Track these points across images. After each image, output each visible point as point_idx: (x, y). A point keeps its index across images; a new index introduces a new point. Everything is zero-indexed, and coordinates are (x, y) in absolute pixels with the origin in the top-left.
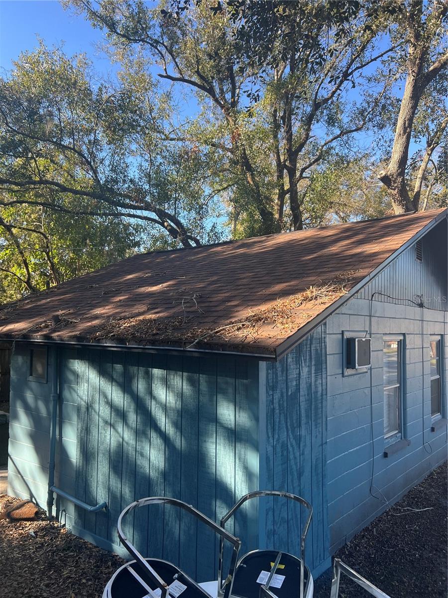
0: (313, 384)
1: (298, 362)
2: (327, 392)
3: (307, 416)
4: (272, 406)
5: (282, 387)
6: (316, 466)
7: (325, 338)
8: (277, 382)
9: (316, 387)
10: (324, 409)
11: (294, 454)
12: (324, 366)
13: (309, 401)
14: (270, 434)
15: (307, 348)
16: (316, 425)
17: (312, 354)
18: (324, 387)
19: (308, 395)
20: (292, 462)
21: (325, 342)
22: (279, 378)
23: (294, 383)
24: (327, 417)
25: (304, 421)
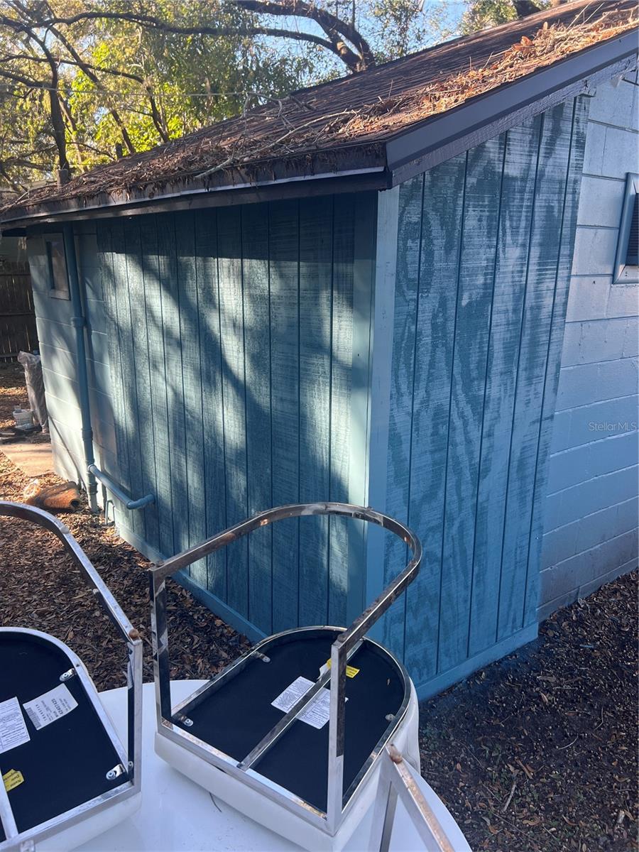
0: (531, 288)
1: (494, 229)
2: (565, 311)
3: (508, 358)
4: (413, 328)
5: (445, 285)
7: (575, 182)
8: (430, 273)
9: (539, 296)
10: (553, 347)
11: (466, 433)
12: (565, 251)
13: (518, 326)
14: (404, 388)
15: (522, 199)
16: (529, 380)
17: (536, 218)
18: (559, 299)
19: (515, 311)
20: (461, 449)
21: (574, 192)
22: (437, 265)
23: (480, 280)
24: (558, 366)
25: (498, 365)
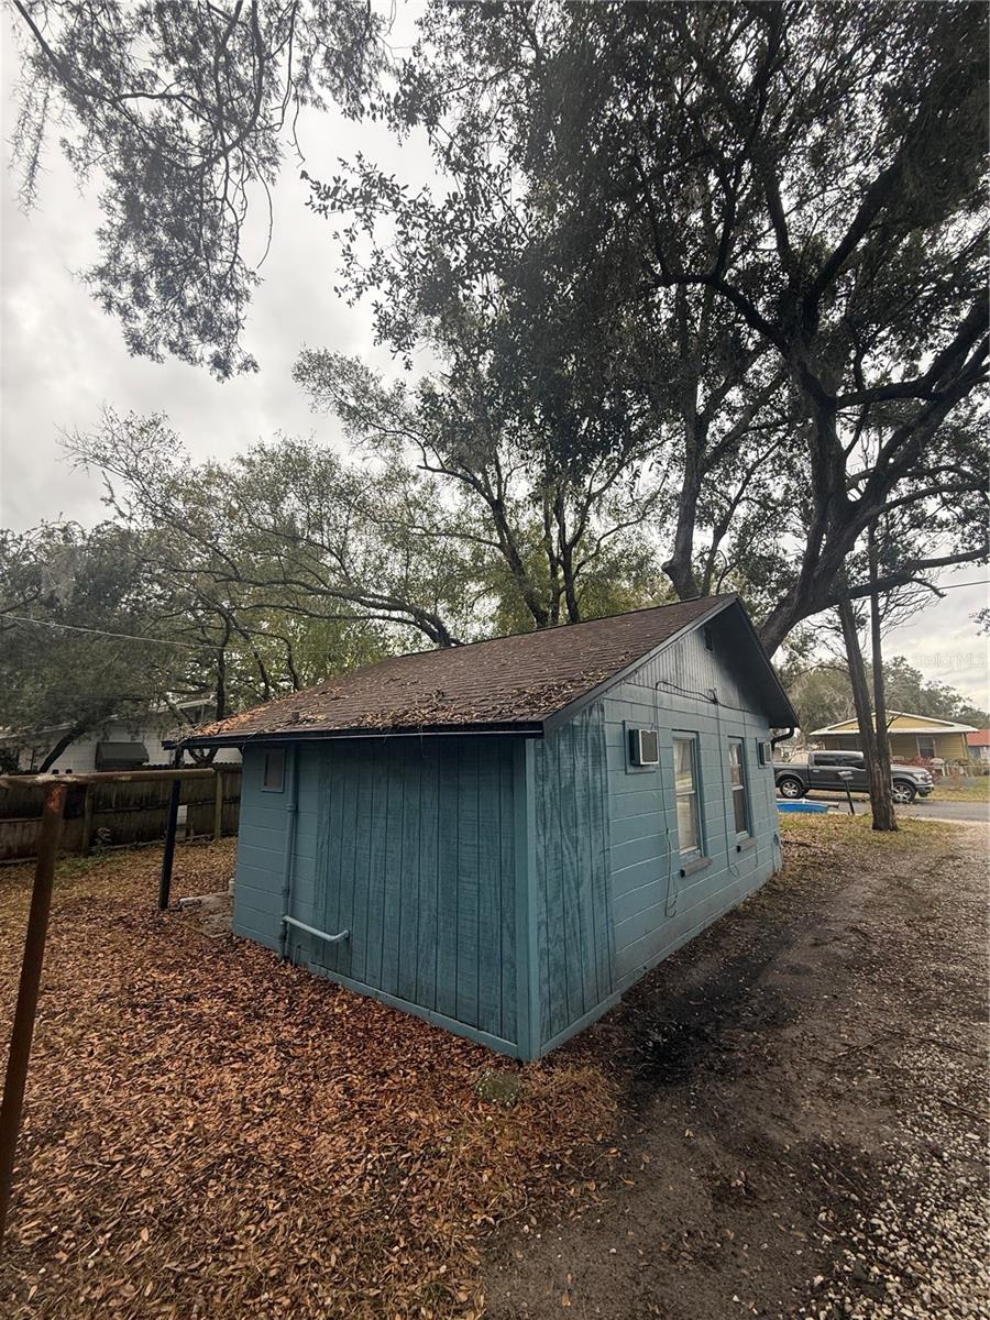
0: (590, 778)
1: (572, 750)
2: (607, 790)
3: (584, 816)
4: (542, 799)
5: (554, 778)
6: (598, 878)
7: (603, 726)
8: (547, 772)
9: (594, 783)
10: (604, 809)
12: (603, 759)
13: (587, 797)
14: (540, 832)
16: (596, 827)
17: (589, 743)
18: (604, 783)
19: (585, 790)
20: (569, 868)
21: (603, 732)
22: (551, 768)
23: (568, 775)
24: (608, 820)
25: (581, 820)
